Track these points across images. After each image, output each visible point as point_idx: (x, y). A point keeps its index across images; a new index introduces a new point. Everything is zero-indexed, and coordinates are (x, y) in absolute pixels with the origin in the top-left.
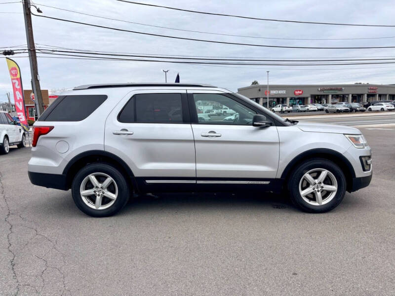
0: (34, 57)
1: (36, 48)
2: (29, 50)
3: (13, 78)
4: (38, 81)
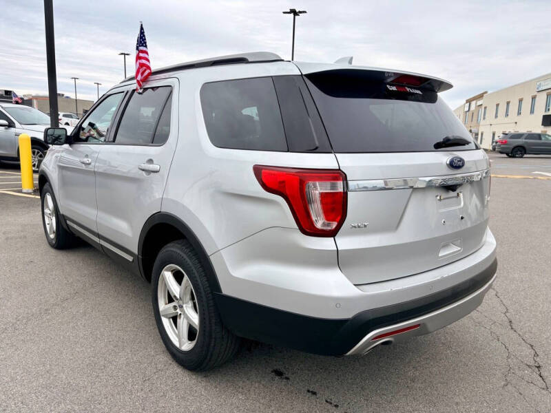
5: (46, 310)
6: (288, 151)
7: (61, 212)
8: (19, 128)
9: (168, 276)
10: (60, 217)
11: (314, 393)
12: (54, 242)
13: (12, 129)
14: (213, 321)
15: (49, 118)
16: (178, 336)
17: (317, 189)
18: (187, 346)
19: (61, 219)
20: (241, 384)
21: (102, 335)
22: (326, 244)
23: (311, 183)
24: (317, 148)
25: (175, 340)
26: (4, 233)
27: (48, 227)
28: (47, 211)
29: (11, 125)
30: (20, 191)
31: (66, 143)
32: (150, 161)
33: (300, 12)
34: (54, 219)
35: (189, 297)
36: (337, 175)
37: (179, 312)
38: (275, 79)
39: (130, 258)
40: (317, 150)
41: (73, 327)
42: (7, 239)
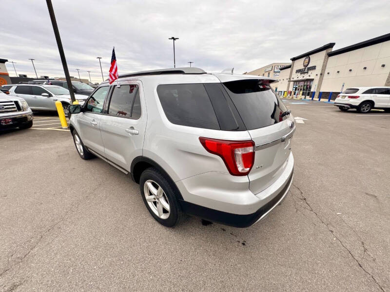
5: (87, 197)
6: (221, 129)
7: (85, 145)
8: (54, 97)
9: (149, 184)
10: (85, 147)
11: (224, 230)
12: (83, 157)
13: (51, 98)
14: (178, 209)
15: (68, 91)
16: (158, 211)
17: (239, 152)
18: (164, 217)
19: (85, 148)
20: (190, 229)
21: (118, 209)
22: (244, 179)
23: (236, 149)
24: (238, 128)
25: (157, 213)
26: (57, 153)
27: (79, 149)
28: (76, 142)
29: (50, 95)
30: (62, 128)
31: (81, 111)
32: (132, 128)
33: (176, 39)
34: (81, 146)
35: (162, 195)
36: (250, 143)
37: (157, 201)
38: (205, 85)
39: (127, 173)
40: (239, 129)
41: (102, 206)
42: (59, 156)
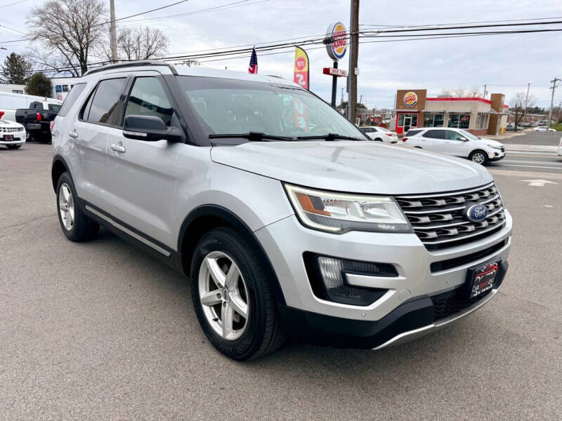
0: (354, 44)
1: (360, 31)
2: (351, 34)
3: (297, 71)
4: (356, 76)
